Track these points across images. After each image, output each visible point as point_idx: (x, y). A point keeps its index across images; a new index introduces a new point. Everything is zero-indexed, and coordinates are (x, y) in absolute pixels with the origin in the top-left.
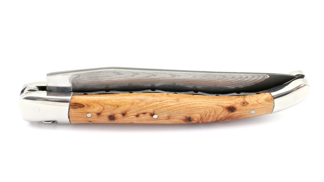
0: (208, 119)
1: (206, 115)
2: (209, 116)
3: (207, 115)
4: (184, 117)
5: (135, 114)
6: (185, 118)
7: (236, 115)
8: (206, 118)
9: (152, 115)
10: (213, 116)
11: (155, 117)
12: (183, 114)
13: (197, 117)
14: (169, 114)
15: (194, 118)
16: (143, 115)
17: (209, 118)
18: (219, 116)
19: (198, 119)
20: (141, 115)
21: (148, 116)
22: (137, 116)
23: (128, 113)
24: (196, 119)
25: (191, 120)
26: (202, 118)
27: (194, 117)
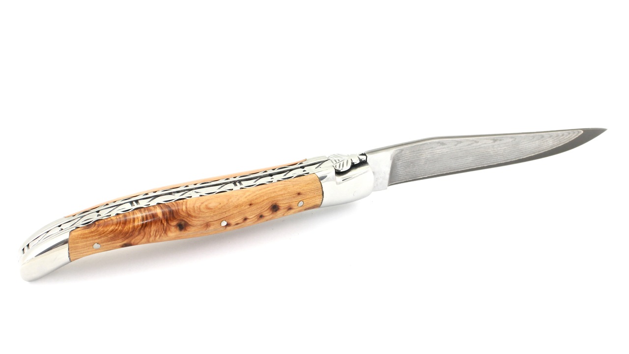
0: (156, 232)
1: (160, 236)
2: (156, 236)
3: (158, 236)
4: (189, 230)
5: (248, 221)
6: (187, 228)
7: (120, 241)
8: (160, 233)
9: (228, 225)
10: (150, 236)
11: (224, 223)
12: (190, 232)
13: (171, 232)
14: (208, 229)
15: (175, 229)
16: (239, 222)
17: (156, 234)
18: (142, 237)
19: (169, 230)
20: (241, 221)
21: (233, 222)
22: (245, 219)
23: (256, 220)
24: (173, 229)
25: (178, 228)
26: (165, 232)
27: (175, 232)
